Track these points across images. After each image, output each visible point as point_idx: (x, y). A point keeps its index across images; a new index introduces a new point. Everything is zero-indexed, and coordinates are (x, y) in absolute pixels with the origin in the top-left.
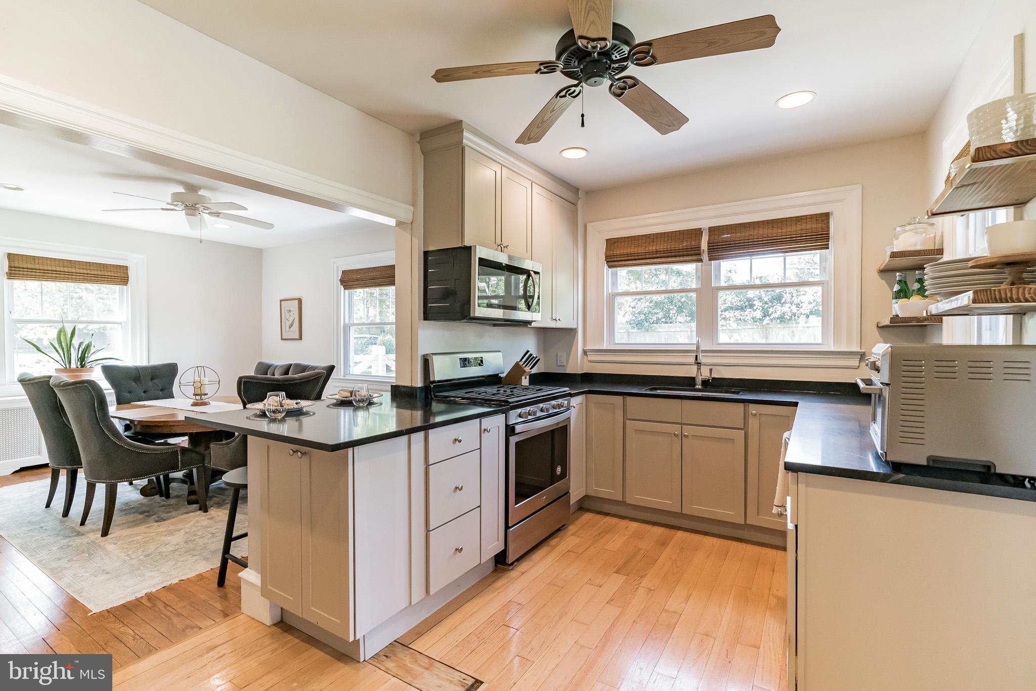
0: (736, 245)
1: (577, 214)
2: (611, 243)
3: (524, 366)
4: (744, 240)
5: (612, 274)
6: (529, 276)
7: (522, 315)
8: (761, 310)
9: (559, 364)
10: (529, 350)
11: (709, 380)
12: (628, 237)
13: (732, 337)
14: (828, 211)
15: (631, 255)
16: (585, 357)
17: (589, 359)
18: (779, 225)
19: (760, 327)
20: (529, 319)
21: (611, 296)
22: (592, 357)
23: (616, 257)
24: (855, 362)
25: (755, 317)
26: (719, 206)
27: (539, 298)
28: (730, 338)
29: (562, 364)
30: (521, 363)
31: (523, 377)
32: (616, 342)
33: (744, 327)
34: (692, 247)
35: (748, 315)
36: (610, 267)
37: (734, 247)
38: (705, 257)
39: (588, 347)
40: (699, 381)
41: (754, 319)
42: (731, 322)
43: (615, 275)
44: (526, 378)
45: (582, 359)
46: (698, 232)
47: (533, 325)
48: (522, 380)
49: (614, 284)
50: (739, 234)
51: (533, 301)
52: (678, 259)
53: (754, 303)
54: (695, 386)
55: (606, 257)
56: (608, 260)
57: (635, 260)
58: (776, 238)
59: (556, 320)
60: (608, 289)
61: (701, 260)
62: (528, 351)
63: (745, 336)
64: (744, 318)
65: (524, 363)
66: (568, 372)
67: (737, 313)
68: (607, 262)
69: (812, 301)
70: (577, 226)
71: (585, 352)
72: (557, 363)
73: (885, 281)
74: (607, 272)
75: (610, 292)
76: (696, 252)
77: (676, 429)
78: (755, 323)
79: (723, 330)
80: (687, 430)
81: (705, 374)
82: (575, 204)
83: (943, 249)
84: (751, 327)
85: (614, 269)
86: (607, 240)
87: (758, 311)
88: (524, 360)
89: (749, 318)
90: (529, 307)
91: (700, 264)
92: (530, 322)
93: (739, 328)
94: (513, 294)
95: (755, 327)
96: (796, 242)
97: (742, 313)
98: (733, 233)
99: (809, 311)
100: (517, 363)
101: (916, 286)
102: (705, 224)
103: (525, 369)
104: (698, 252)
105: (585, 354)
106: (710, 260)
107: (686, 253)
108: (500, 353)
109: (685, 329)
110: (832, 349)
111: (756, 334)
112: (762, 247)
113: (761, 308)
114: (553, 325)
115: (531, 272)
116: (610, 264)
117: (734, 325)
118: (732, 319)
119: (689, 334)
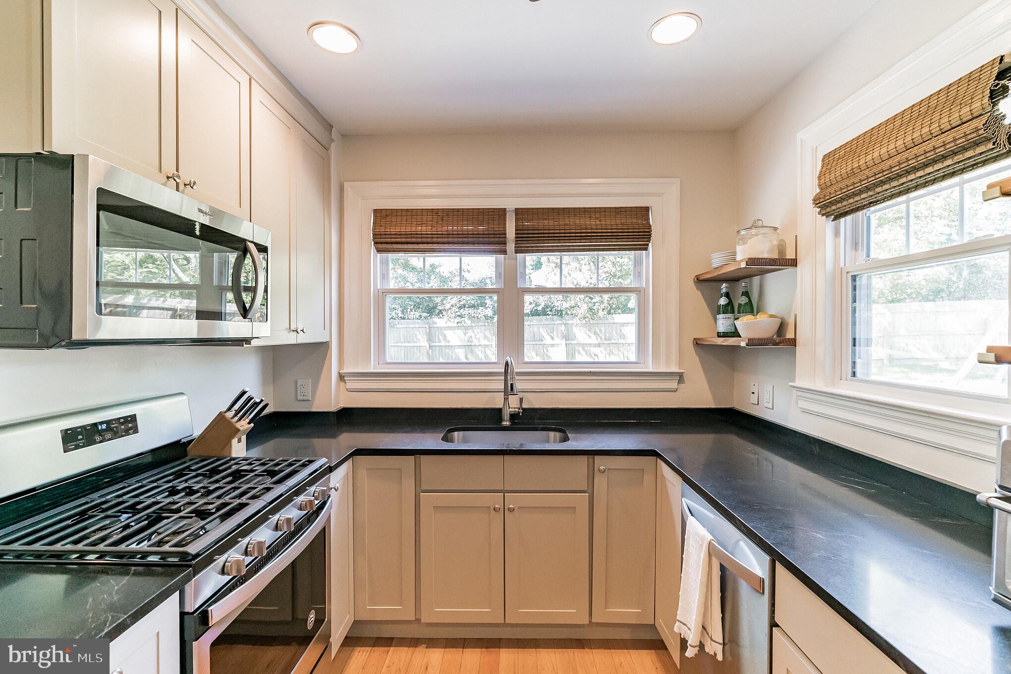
0: (550, 235)
1: (329, 166)
2: (381, 215)
3: (236, 419)
4: (560, 230)
5: (382, 262)
6: (245, 251)
7: (234, 327)
8: (491, 308)
9: (300, 398)
10: (246, 389)
11: (519, 412)
12: (407, 210)
13: (466, 334)
14: (648, 206)
15: (412, 235)
16: (342, 384)
17: (347, 387)
18: (598, 215)
19: (490, 324)
20: (246, 334)
21: (380, 293)
22: (351, 385)
23: (389, 236)
24: (673, 385)
25: (487, 315)
26: (529, 181)
27: (266, 291)
28: (465, 335)
29: (305, 398)
30: (230, 415)
31: (235, 441)
32: (388, 360)
33: (477, 324)
34: (495, 232)
35: (481, 313)
36: (379, 251)
37: (547, 237)
38: (511, 246)
39: (346, 370)
40: (506, 415)
41: (486, 317)
42: (466, 319)
43: (385, 263)
44: (239, 441)
45: (338, 386)
46: (501, 213)
47: (254, 343)
48: (231, 446)
49: (385, 276)
50: (551, 222)
51: (253, 300)
52: (476, 247)
53: (486, 301)
54: (502, 422)
55: (375, 235)
56: (378, 240)
57: (418, 243)
58: (595, 231)
59: (297, 331)
60: (376, 283)
61: (504, 252)
62: (244, 393)
63: (478, 333)
64: (477, 315)
65: (236, 415)
66: (315, 409)
67: (471, 311)
68: (376, 243)
69: (532, 302)
70: (329, 184)
71: (341, 377)
72: (296, 396)
73: (701, 292)
74: (376, 258)
75: (379, 287)
76: (501, 239)
77: (495, 500)
78: (487, 321)
79: (458, 326)
80: (513, 500)
81: (514, 404)
82: (327, 149)
83: (797, 259)
84: (483, 324)
85: (384, 255)
86: (375, 211)
87: (489, 310)
88: (236, 407)
89: (482, 315)
90: (245, 312)
91: (501, 257)
92: (247, 341)
93: (473, 325)
94: (215, 282)
95: (487, 324)
96: (617, 238)
97: (475, 310)
98: (545, 219)
99: (530, 310)
100: (221, 417)
101: (743, 300)
102: (510, 204)
103: (238, 425)
104: (503, 239)
105: (341, 379)
106: (517, 252)
107: (487, 239)
108: (184, 398)
109: (424, 326)
110: (651, 369)
111: (487, 331)
112: (579, 241)
113: (492, 307)
114: (291, 339)
115: (249, 244)
116: (380, 246)
117: (469, 322)
118: (467, 317)
119: (428, 330)
